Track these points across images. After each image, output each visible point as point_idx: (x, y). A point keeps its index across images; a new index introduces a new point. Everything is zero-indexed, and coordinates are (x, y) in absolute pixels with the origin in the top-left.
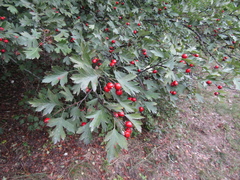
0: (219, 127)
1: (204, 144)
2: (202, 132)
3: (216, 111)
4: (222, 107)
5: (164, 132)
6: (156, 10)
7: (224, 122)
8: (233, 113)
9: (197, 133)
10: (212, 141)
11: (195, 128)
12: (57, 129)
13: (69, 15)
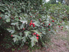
0: (64, 44)
1: (60, 50)
2: (59, 46)
3: (62, 40)
4: (64, 38)
5: (48, 47)
6: (42, 10)
7: (65, 43)
8: (67, 40)
9: (58, 47)
10: (63, 49)
11: (57, 45)
12: (15, 38)
13: (19, 12)
